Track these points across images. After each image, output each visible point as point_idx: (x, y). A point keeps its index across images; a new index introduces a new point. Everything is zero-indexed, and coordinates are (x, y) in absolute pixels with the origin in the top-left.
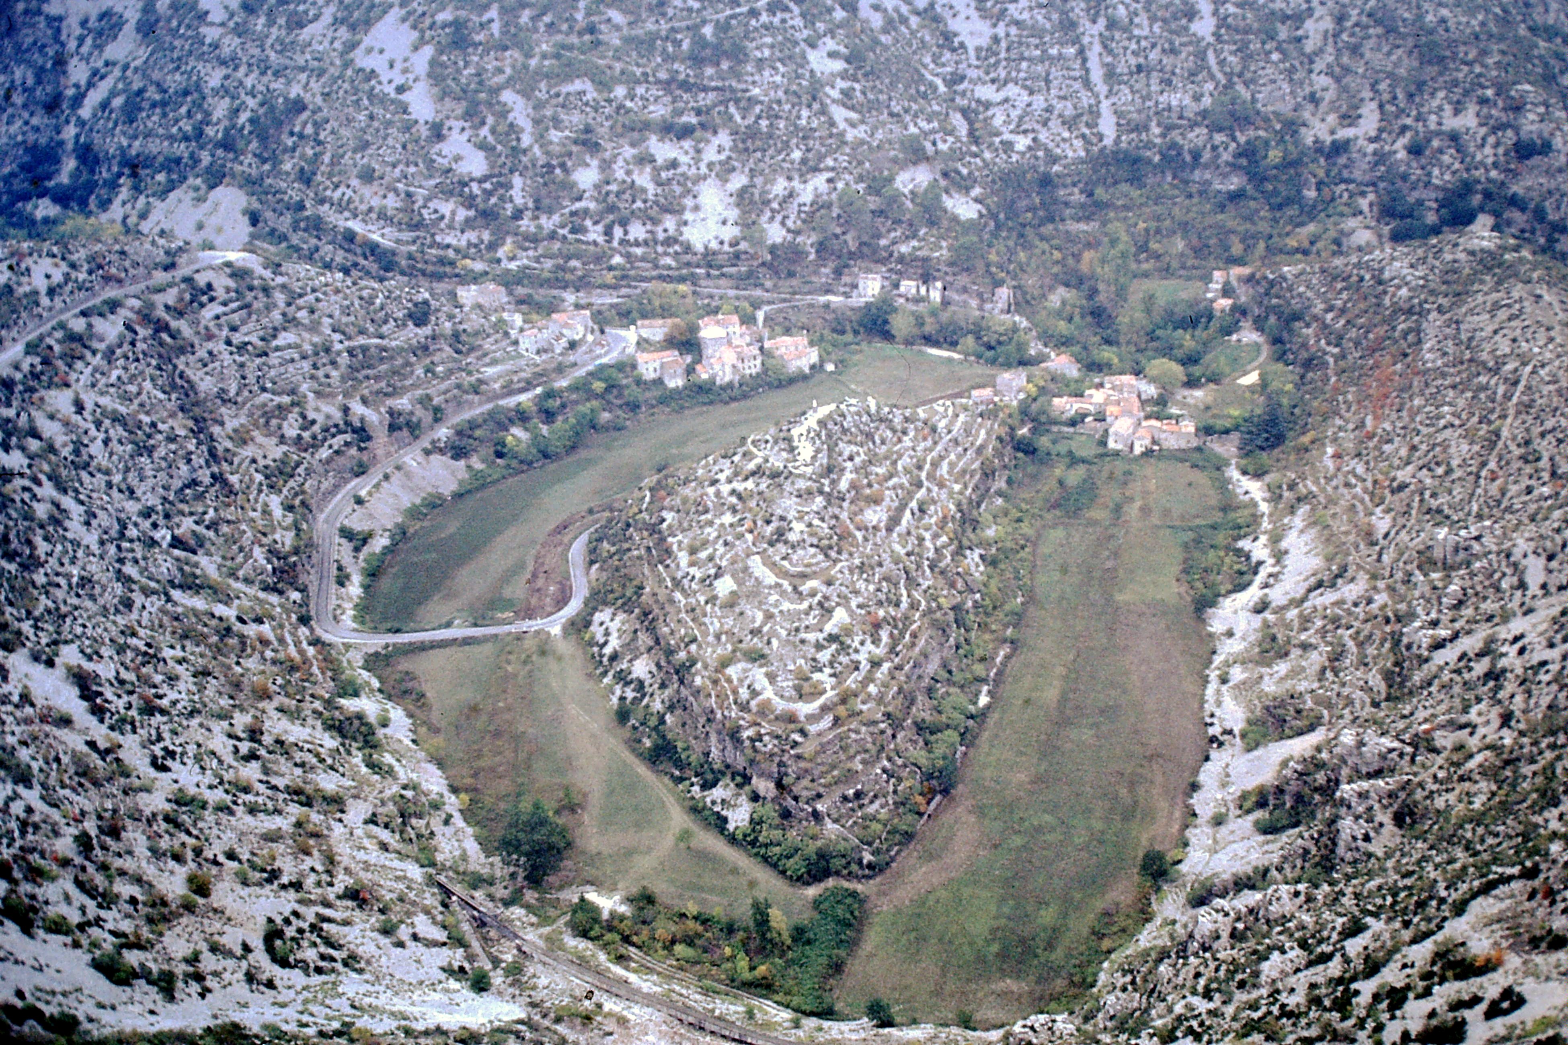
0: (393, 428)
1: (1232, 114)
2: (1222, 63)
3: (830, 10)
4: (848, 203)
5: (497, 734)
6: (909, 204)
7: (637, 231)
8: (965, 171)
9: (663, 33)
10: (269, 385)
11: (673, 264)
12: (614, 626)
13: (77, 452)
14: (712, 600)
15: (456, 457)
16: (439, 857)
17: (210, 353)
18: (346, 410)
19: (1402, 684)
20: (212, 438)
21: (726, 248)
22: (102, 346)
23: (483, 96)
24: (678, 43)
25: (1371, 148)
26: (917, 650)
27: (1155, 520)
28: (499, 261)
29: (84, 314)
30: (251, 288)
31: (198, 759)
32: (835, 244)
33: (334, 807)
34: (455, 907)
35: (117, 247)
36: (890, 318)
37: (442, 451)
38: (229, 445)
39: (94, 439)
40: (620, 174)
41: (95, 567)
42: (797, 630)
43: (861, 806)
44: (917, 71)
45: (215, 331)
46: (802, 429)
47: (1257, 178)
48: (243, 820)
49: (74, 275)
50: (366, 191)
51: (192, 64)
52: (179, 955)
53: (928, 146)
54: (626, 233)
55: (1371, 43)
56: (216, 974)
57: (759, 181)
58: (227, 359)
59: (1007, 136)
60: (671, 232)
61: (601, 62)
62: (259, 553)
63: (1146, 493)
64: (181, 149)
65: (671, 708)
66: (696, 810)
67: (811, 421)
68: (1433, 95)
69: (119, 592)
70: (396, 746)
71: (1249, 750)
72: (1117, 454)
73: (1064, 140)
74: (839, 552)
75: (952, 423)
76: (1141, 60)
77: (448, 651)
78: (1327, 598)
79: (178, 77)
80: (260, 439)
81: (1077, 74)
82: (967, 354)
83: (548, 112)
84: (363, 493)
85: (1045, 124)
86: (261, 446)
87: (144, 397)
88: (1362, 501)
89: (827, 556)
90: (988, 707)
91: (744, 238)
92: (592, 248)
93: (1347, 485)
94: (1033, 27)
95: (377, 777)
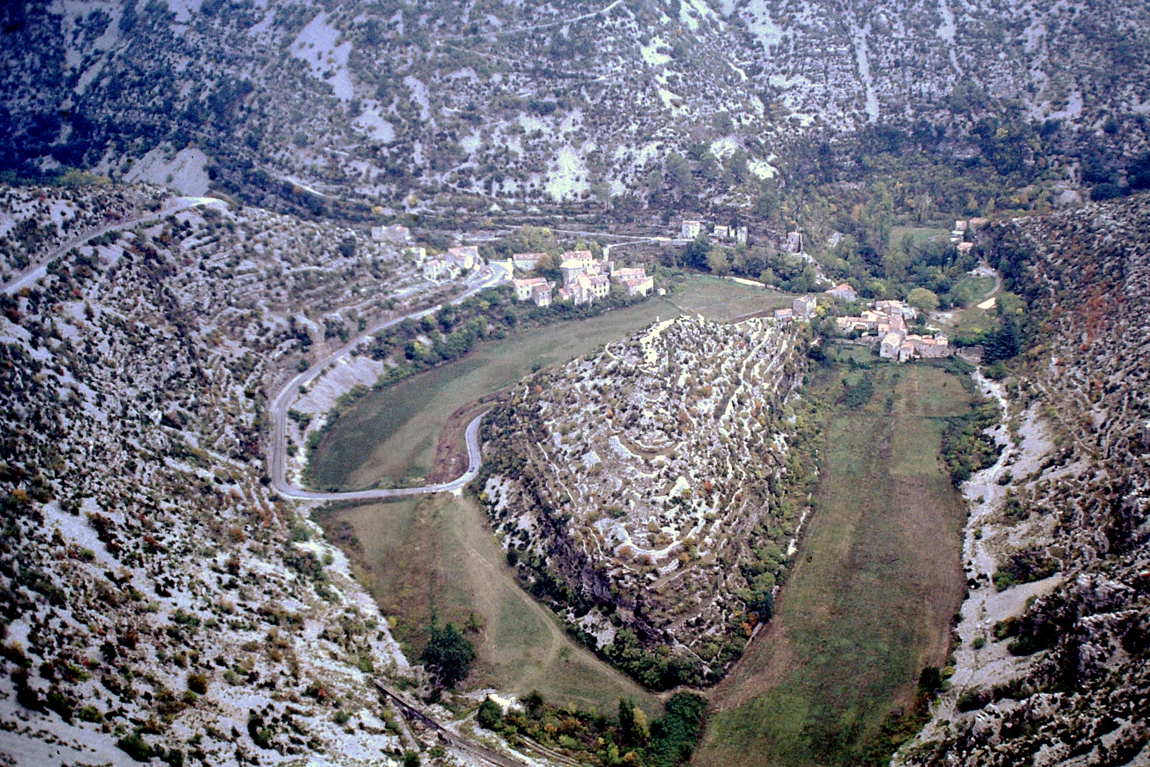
0: (328, 335)
1: (969, 99)
2: (961, 60)
3: (658, 17)
4: (673, 165)
5: (415, 571)
6: (720, 166)
7: (510, 186)
8: (763, 142)
9: (530, 33)
10: (234, 301)
11: (538, 211)
12: (503, 490)
13: (88, 349)
14: (581, 470)
15: (375, 358)
16: (376, 665)
17: (189, 275)
18: (292, 320)
19: (1122, 541)
20: (191, 341)
21: (579, 199)
22: (106, 268)
23: (391, 81)
24: (541, 41)
25: (1076, 127)
26: (741, 510)
27: (919, 413)
28: (404, 208)
29: (92, 243)
30: (219, 226)
31: (191, 587)
32: (664, 197)
33: (295, 625)
34: (390, 703)
35: (116, 192)
36: (707, 254)
37: (366, 353)
38: (203, 346)
39: (100, 341)
40: (497, 142)
41: (106, 439)
42: (649, 494)
43: (701, 631)
44: (725, 63)
45: (192, 258)
46: (649, 339)
47: (988, 150)
48: (227, 635)
49: (83, 213)
50: (301, 154)
51: (164, 53)
52: (185, 739)
53: (735, 122)
54: (502, 187)
55: (1076, 46)
56: (213, 753)
57: (604, 148)
58: (201, 280)
59: (794, 115)
60: (537, 187)
61: (483, 55)
62: (229, 430)
63: (910, 392)
64: (155, 120)
65: (550, 553)
66: (572, 632)
67: (655, 333)
68: (1123, 87)
69: (125, 458)
70: (338, 579)
71: (1000, 591)
72: (887, 361)
73: (839, 118)
74: (680, 434)
75: (762, 335)
76: (898, 57)
77: (375, 507)
78: (1059, 473)
79: (152, 63)
80: (228, 342)
81: (849, 67)
82: (766, 283)
83: (442, 94)
84: (306, 384)
85: (824, 106)
86: (228, 347)
87: (139, 308)
88: (1082, 399)
89: (670, 437)
90: (796, 554)
91: (593, 192)
92: (476, 198)
93: (1069, 386)
94: (815, 31)
95: (326, 603)
